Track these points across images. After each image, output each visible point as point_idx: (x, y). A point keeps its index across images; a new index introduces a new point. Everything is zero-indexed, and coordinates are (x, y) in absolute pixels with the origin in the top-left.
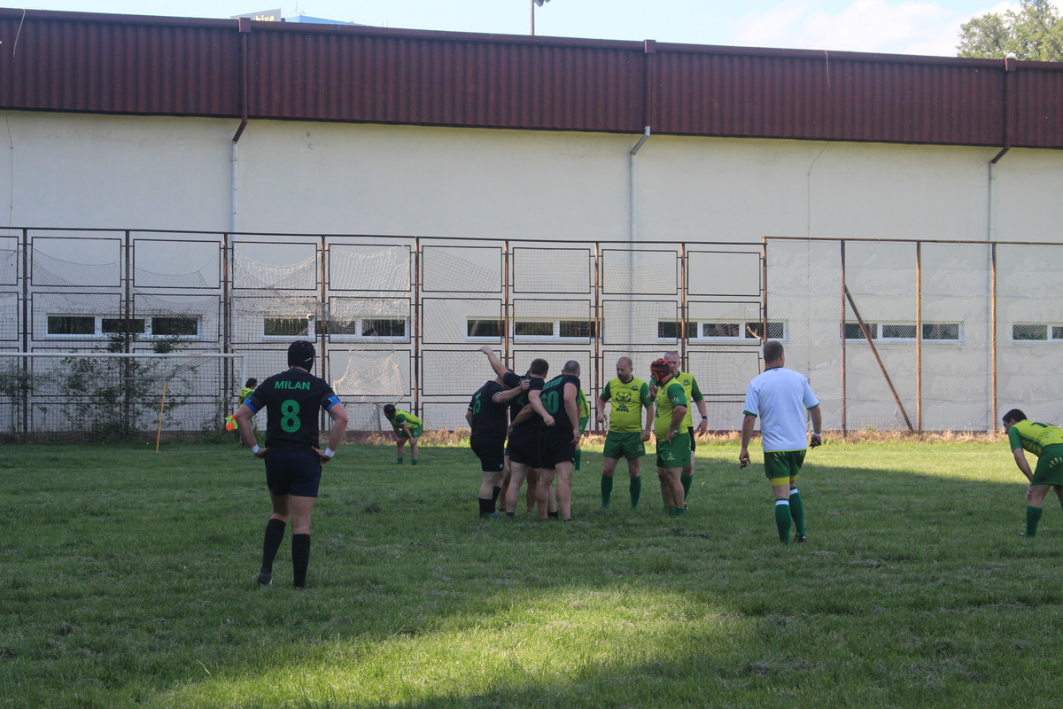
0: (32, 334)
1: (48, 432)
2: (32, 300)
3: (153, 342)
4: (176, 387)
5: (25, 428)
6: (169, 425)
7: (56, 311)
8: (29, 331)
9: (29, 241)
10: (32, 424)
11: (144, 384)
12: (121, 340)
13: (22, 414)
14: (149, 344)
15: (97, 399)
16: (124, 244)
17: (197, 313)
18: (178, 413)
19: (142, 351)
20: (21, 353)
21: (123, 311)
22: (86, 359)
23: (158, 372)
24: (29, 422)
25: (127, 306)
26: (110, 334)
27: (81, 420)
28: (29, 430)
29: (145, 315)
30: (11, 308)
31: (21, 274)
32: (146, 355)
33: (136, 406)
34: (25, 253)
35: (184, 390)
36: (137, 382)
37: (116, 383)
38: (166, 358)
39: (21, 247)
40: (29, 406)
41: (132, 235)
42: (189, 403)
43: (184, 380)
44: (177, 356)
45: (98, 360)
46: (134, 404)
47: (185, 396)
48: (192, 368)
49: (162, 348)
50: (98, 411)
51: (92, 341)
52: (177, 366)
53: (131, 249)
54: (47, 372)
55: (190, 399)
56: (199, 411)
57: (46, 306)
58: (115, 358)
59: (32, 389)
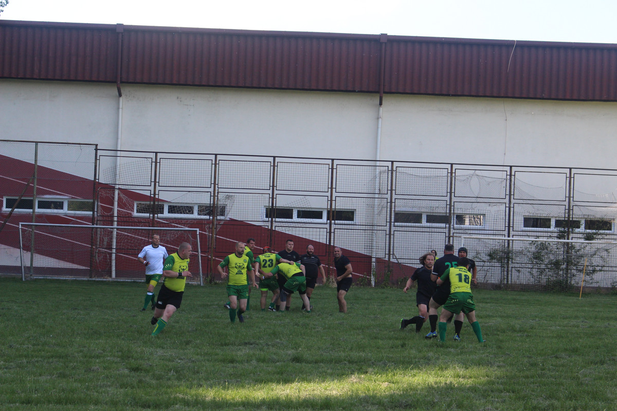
0: (513, 227)
1: (521, 284)
2: (513, 207)
3: (584, 234)
4: (596, 261)
5: (507, 281)
6: (592, 283)
7: (527, 214)
8: (511, 225)
9: (513, 174)
10: (511, 279)
11: (577, 258)
12: (564, 232)
13: (505, 273)
14: (581, 235)
15: (549, 266)
16: (568, 176)
17: (610, 217)
18: (597, 276)
19: (577, 239)
20: (507, 238)
21: (567, 216)
22: (544, 242)
23: (586, 252)
24: (510, 278)
25: (569, 212)
26: (558, 229)
27: (539, 278)
28: (510, 282)
29: (579, 218)
30: (502, 212)
31: (508, 193)
32: (578, 241)
33: (573, 271)
34: (511, 180)
35: (601, 263)
36: (573, 257)
37: (561, 257)
38: (591, 243)
39: (508, 177)
40: (510, 269)
41: (573, 171)
42: (604, 271)
43: (601, 257)
44: (598, 243)
45: (551, 243)
46: (571, 270)
47: (602, 267)
48: (607, 250)
49: (589, 237)
50: (550, 273)
51: (548, 232)
52: (598, 249)
53: (572, 179)
54: (521, 249)
55: (605, 268)
56: (610, 275)
57: (521, 212)
58: (561, 242)
59: (512, 259)
